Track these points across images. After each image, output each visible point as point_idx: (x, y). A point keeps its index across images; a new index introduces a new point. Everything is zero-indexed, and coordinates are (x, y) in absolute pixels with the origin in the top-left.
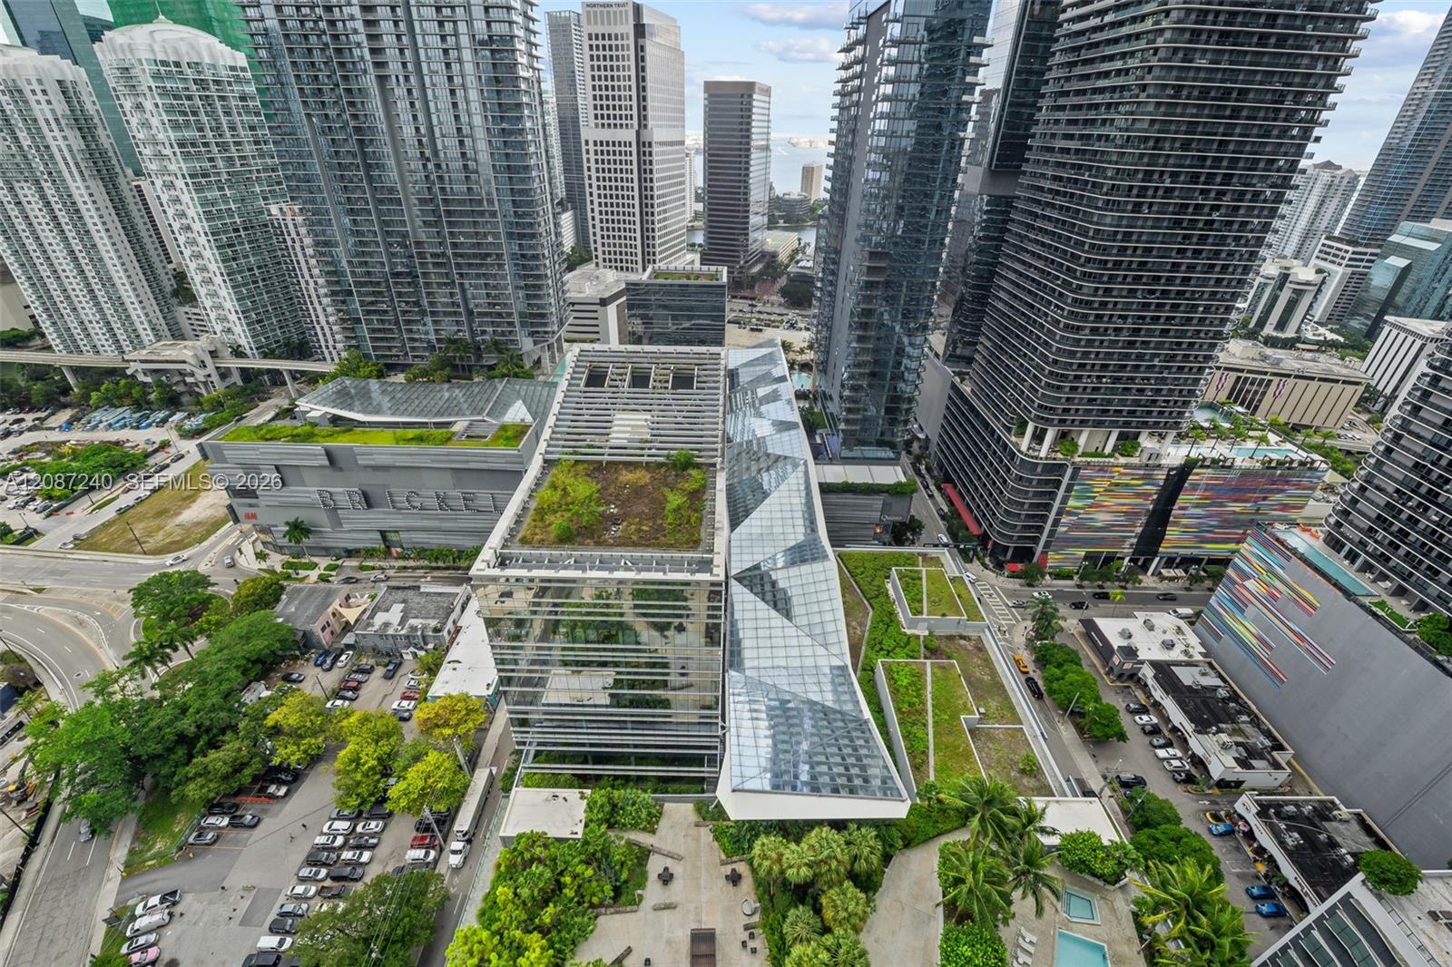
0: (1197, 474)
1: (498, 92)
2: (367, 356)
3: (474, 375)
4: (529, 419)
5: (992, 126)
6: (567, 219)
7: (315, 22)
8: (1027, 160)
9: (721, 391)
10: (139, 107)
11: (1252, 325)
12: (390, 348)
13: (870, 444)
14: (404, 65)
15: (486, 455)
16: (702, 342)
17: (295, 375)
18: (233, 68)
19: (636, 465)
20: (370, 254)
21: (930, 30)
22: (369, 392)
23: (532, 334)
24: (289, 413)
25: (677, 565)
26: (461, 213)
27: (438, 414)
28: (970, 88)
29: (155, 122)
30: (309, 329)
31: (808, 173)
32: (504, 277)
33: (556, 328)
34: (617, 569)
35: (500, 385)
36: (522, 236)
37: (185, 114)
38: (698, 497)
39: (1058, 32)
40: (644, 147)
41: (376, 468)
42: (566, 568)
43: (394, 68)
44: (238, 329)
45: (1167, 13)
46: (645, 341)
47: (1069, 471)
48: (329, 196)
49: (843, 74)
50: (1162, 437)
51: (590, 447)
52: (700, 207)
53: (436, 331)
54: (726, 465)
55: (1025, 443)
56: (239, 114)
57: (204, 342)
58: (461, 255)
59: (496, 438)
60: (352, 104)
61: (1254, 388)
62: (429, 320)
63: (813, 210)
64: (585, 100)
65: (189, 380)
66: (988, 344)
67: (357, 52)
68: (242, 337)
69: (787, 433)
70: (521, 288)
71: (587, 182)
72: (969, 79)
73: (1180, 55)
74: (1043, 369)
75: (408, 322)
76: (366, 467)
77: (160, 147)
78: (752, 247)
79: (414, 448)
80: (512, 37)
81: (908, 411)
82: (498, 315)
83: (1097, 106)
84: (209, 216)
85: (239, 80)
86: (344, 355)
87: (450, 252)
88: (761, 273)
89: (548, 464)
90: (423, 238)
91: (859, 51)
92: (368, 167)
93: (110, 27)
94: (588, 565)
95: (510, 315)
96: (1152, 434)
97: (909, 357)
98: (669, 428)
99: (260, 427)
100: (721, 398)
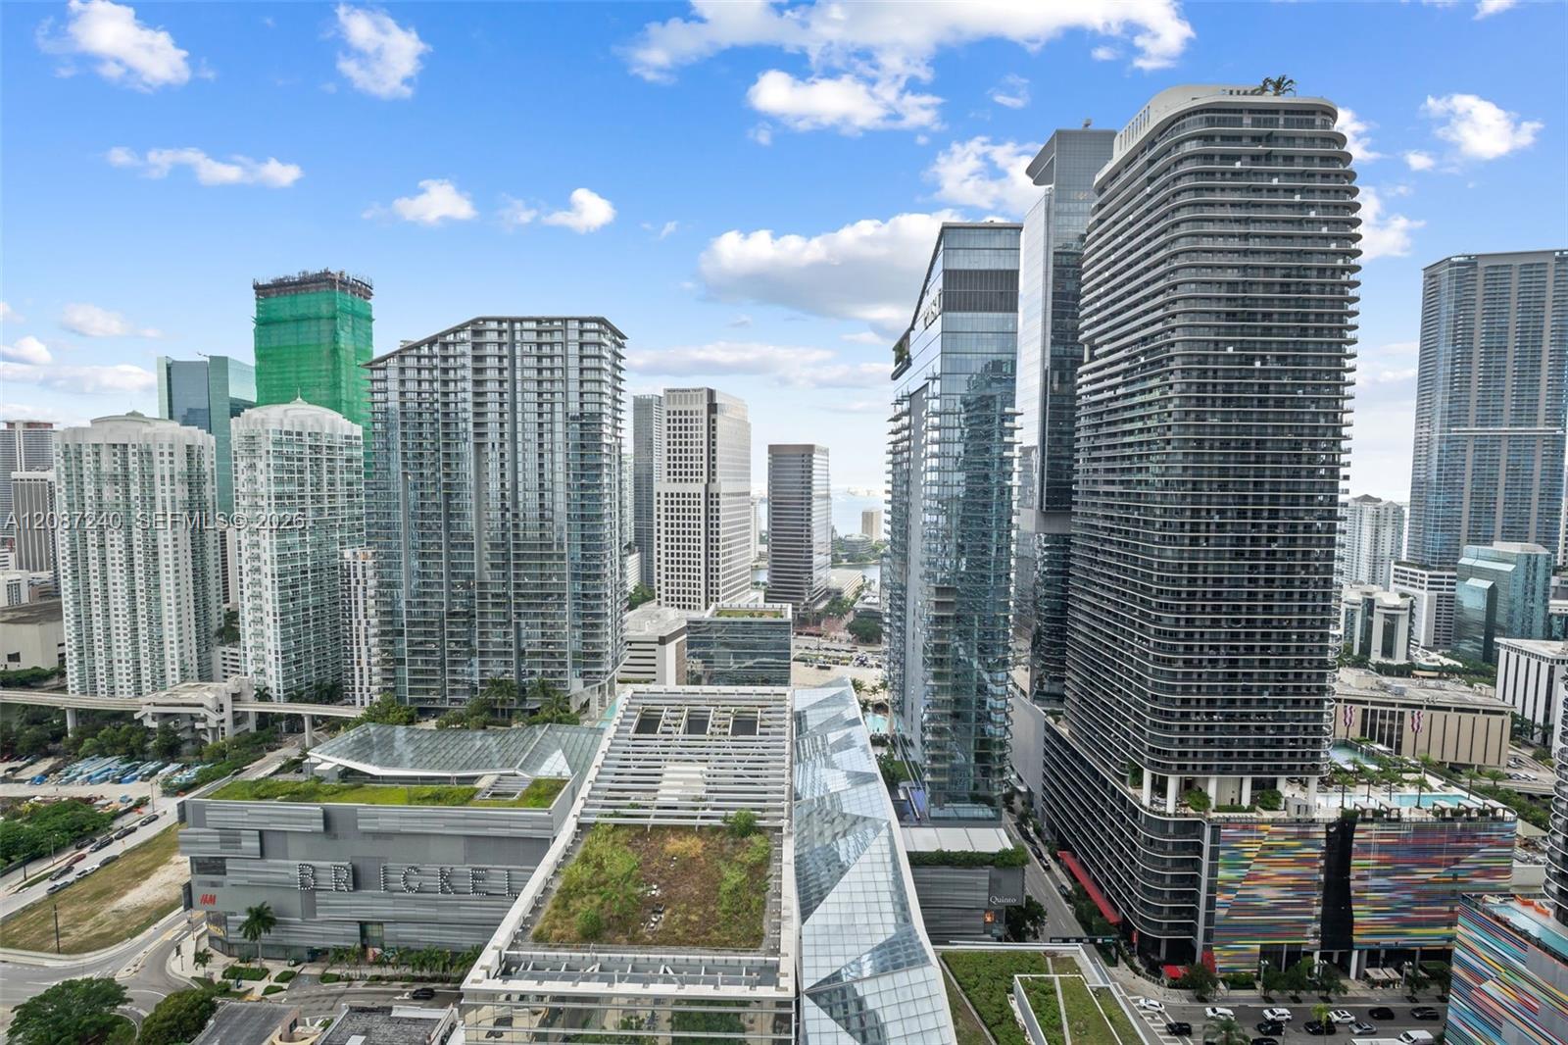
0: (1363, 831)
1: (582, 455)
2: (401, 700)
3: (514, 720)
4: (567, 772)
5: (1036, 476)
6: (633, 561)
7: (432, 404)
8: (1076, 503)
9: (787, 737)
10: (253, 466)
11: (1356, 652)
12: (427, 691)
13: (962, 800)
14: (502, 435)
15: (510, 819)
16: (766, 682)
17: (316, 721)
18: (347, 437)
19: (688, 830)
20: (431, 595)
21: (966, 404)
22: (393, 740)
23: (583, 675)
24: (295, 765)
25: (732, 974)
26: (530, 557)
27: (466, 766)
28: (1010, 446)
29: (261, 478)
30: (347, 670)
31: (868, 518)
32: (562, 617)
33: (609, 668)
34: (654, 981)
35: (540, 732)
36: (587, 577)
37: (292, 472)
38: (760, 871)
39: (1078, 403)
40: (711, 498)
41: (377, 835)
42: (587, 979)
43: (493, 436)
44: (271, 671)
45: (1171, 386)
46: (704, 681)
47: (1208, 832)
48: (405, 542)
49: (893, 438)
50: (1304, 784)
51: (633, 806)
52: (764, 548)
53: (482, 672)
54: (794, 828)
55: (1145, 794)
56: (342, 472)
57: (231, 685)
58: (522, 596)
59: (526, 796)
60: (447, 465)
61: (1387, 722)
62: (476, 660)
63: (875, 550)
64: (660, 461)
65: (199, 725)
66: (1077, 680)
67: (462, 425)
68: (274, 680)
69: (864, 788)
70: (578, 627)
71: (656, 528)
72: (1007, 439)
73: (1193, 416)
74: (1144, 707)
75: (455, 662)
76: (366, 833)
77: (258, 500)
78: (816, 585)
79: (428, 809)
80: (600, 414)
81: (1002, 757)
82: (550, 655)
83: (1130, 457)
84: (282, 559)
85: (350, 446)
86: (377, 698)
87: (511, 593)
88: (827, 610)
89: (582, 827)
90: (488, 578)
91: (905, 420)
92: (449, 516)
93: (251, 406)
94: (616, 973)
95: (563, 654)
96: (1290, 781)
97: (993, 695)
98: (727, 782)
99: (258, 782)
100: (788, 745)
